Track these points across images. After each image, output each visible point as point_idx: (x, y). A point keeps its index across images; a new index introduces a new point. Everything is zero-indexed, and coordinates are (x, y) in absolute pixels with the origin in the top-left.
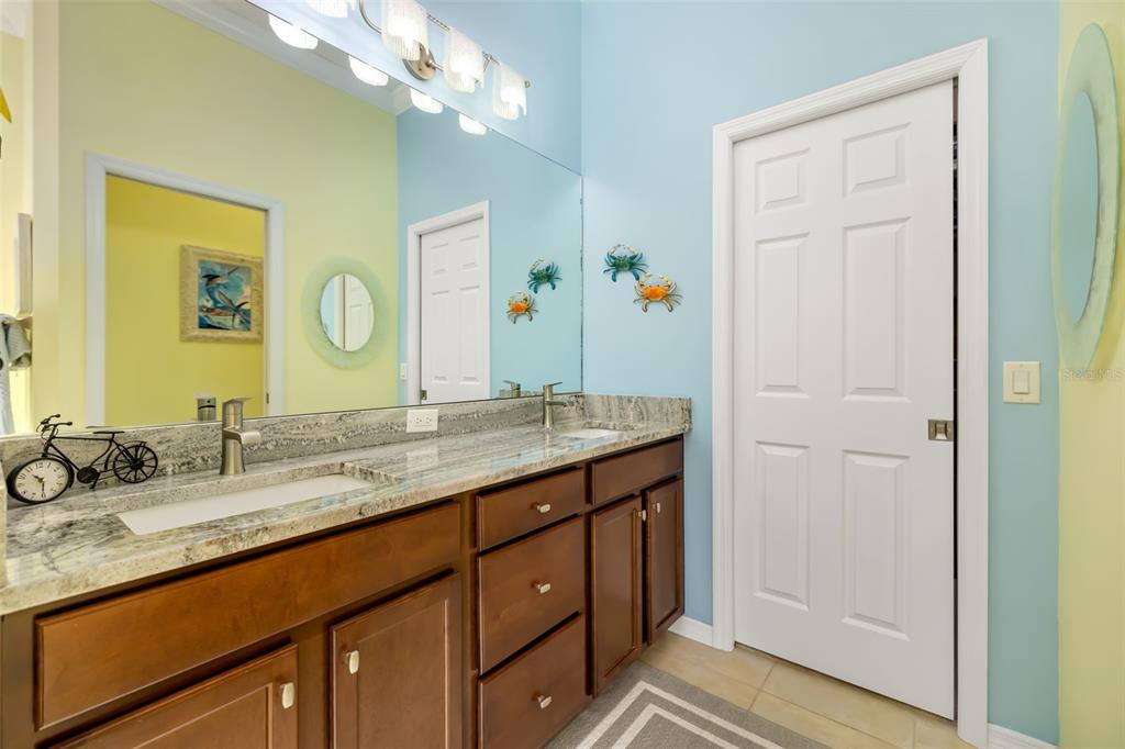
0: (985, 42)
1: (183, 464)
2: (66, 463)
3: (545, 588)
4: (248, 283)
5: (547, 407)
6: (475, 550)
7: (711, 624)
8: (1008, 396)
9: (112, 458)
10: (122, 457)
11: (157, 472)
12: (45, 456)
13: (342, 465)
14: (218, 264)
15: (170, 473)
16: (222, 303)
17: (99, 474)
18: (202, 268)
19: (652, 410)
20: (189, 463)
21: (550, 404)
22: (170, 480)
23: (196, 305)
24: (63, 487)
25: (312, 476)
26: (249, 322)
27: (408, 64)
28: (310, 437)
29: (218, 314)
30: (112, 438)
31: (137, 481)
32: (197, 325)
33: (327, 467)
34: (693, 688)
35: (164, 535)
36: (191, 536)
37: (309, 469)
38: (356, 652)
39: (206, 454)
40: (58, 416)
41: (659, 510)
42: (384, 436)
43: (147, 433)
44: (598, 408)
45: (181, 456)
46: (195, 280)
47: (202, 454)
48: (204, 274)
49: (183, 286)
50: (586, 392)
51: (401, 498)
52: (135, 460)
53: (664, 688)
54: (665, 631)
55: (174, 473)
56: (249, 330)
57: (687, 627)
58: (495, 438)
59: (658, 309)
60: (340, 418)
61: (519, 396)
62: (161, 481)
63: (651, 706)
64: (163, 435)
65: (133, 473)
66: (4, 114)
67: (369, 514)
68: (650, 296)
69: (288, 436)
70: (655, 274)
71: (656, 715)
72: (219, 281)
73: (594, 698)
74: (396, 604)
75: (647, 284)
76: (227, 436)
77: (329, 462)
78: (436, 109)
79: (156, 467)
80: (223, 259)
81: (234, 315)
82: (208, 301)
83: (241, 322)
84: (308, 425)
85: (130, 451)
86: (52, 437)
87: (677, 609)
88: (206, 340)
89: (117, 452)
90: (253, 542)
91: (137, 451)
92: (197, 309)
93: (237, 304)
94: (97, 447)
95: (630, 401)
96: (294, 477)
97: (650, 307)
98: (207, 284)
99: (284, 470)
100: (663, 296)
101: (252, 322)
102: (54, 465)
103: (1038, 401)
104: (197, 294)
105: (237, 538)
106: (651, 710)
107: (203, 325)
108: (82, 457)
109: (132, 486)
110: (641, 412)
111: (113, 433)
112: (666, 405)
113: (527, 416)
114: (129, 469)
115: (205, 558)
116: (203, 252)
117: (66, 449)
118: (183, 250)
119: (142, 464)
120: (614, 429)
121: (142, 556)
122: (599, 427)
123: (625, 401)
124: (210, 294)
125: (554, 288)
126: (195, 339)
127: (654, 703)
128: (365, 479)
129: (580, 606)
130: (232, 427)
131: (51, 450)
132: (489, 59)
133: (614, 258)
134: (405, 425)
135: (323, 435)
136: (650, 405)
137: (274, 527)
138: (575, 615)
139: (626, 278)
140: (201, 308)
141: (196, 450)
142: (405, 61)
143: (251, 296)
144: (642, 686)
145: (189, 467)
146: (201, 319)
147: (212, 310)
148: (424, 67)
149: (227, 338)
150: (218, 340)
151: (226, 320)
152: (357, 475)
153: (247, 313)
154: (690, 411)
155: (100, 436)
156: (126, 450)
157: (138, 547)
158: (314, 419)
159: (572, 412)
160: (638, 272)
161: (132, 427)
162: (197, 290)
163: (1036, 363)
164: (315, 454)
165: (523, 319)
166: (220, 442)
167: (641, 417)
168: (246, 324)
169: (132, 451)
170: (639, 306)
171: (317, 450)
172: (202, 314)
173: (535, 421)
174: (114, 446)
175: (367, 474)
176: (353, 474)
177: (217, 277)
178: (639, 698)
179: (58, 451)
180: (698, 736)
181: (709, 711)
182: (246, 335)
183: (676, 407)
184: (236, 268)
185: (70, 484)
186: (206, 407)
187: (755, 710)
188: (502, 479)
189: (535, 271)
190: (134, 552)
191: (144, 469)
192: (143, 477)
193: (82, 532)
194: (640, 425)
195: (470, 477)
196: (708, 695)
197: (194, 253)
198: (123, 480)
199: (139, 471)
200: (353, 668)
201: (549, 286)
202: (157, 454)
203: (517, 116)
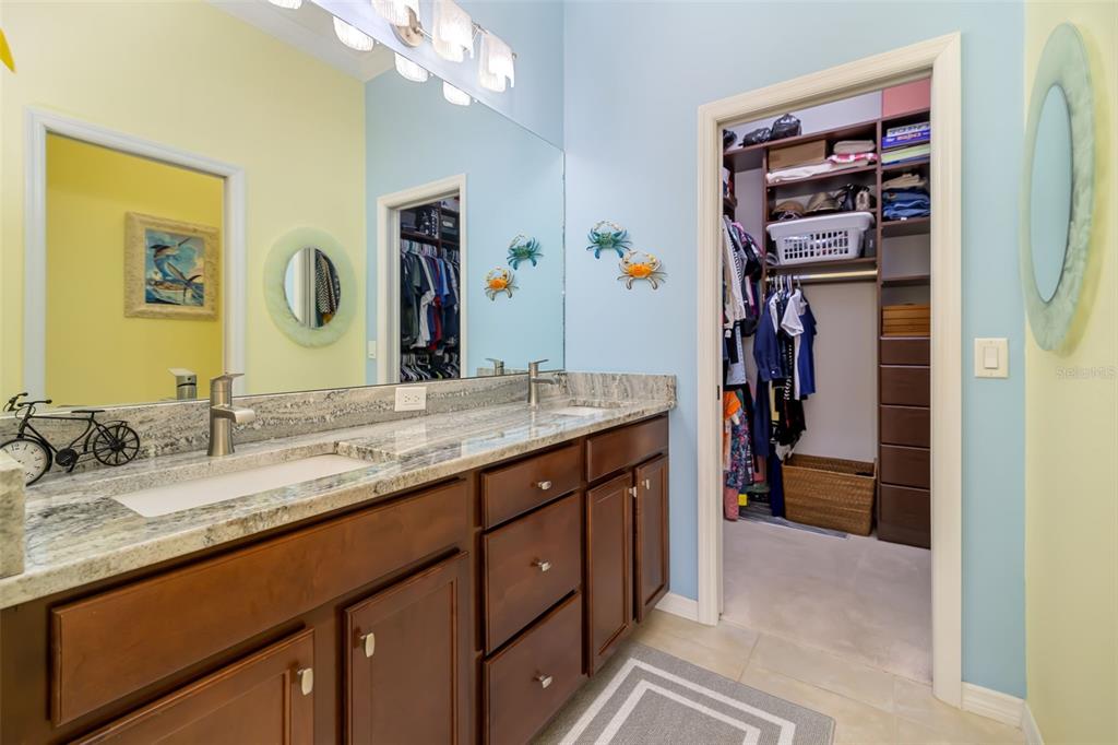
0: (958, 35)
1: (167, 445)
2: (43, 444)
3: (545, 567)
4: (201, 255)
5: (533, 385)
6: (480, 528)
7: (697, 600)
8: (978, 371)
9: (92, 440)
10: (101, 439)
11: (139, 454)
12: (21, 437)
13: (336, 444)
14: (167, 233)
15: (152, 455)
16: (172, 275)
17: (77, 457)
18: (150, 238)
19: (636, 388)
20: (172, 444)
21: (537, 381)
22: (152, 462)
23: (143, 279)
24: (41, 471)
25: (305, 457)
26: (202, 297)
27: (396, 29)
28: (298, 416)
29: (167, 288)
30: (91, 418)
31: (118, 463)
32: (144, 299)
33: (320, 446)
34: (683, 662)
35: (179, 516)
36: (207, 516)
37: (302, 449)
38: (372, 635)
39: (190, 434)
40: (25, 395)
41: (648, 487)
42: (372, 414)
43: (128, 412)
44: (581, 387)
45: (164, 437)
46: (142, 251)
47: (187, 434)
48: (152, 245)
49: (129, 256)
50: (568, 370)
51: (414, 475)
52: (115, 440)
53: (655, 664)
54: (653, 608)
55: (157, 455)
56: (202, 305)
57: (673, 604)
58: (485, 416)
59: (642, 287)
60: (329, 396)
61: (502, 374)
62: (143, 463)
63: (643, 682)
64: (145, 414)
65: (114, 455)
66: (4, 61)
67: (384, 492)
68: (634, 274)
69: (275, 415)
70: (639, 253)
71: (648, 690)
72: (168, 252)
73: (589, 676)
74: (407, 584)
75: (631, 261)
76: (215, 414)
77: (321, 441)
78: (420, 77)
79: (137, 448)
80: (173, 228)
81: (185, 289)
82: (156, 273)
83: (193, 296)
84: (297, 404)
85: (111, 431)
86: (28, 416)
87: (663, 587)
88: (154, 316)
89: (96, 433)
90: (273, 522)
91: (117, 432)
92: (144, 282)
93: (188, 278)
94: (74, 428)
95: (614, 378)
96: (286, 457)
97: (635, 284)
98: (155, 256)
99: (276, 450)
100: (645, 273)
101: (206, 297)
102: (31, 446)
103: (1005, 376)
104: (144, 267)
105: (257, 518)
106: (643, 687)
107: (151, 299)
108: (60, 439)
109: (113, 469)
110: (626, 389)
111: (93, 412)
112: (651, 382)
113: (512, 394)
114: (110, 451)
115: (226, 539)
116: (152, 221)
117: (43, 430)
118: (129, 219)
119: (124, 445)
120: (600, 406)
121: (162, 538)
122: (584, 405)
123: (609, 380)
124: (159, 265)
125: (534, 265)
126: (141, 315)
127: (646, 679)
128: (364, 458)
129: (576, 584)
130: (221, 405)
131: (27, 430)
132: (477, 27)
133: (598, 235)
134: (393, 403)
135: (312, 414)
136: (635, 382)
137: (293, 506)
138: (572, 594)
139: (609, 255)
140: (149, 282)
141: (180, 430)
142: (392, 25)
143: (204, 269)
144: (632, 663)
145: (172, 448)
146: (148, 292)
147: (161, 284)
148: (412, 33)
149: (177, 314)
150: (168, 316)
151: (176, 294)
152: (354, 454)
153: (199, 287)
154: (675, 388)
155: (77, 415)
156: (106, 430)
157: (154, 529)
158: (302, 397)
159: (556, 390)
160: (622, 249)
161: (112, 407)
162: (144, 262)
163: (1004, 340)
164: (302, 434)
165: (502, 296)
166: (206, 422)
167: (626, 394)
168: (198, 298)
169: (113, 431)
170: (624, 284)
171: (305, 430)
172: (149, 287)
173: (521, 399)
174: (94, 426)
175: (365, 453)
176: (349, 454)
177: (166, 247)
178: (630, 676)
179: (36, 433)
180: (692, 709)
181: (700, 684)
182: (199, 310)
183: (661, 383)
184: (187, 240)
185: (48, 468)
186: (187, 386)
187: (745, 681)
188: (507, 456)
189: (515, 247)
190: (153, 534)
191: (126, 450)
192: (124, 459)
193: (83, 516)
194: (626, 403)
195: (477, 454)
196: (698, 669)
197: (142, 222)
198: (104, 462)
199: (120, 453)
200: (370, 651)
201: (530, 262)
202: (139, 435)
203: (504, 89)
